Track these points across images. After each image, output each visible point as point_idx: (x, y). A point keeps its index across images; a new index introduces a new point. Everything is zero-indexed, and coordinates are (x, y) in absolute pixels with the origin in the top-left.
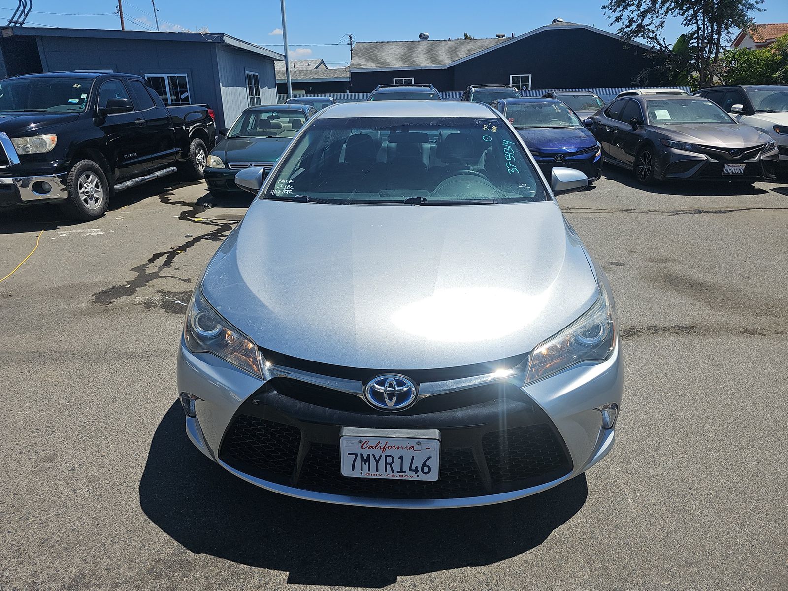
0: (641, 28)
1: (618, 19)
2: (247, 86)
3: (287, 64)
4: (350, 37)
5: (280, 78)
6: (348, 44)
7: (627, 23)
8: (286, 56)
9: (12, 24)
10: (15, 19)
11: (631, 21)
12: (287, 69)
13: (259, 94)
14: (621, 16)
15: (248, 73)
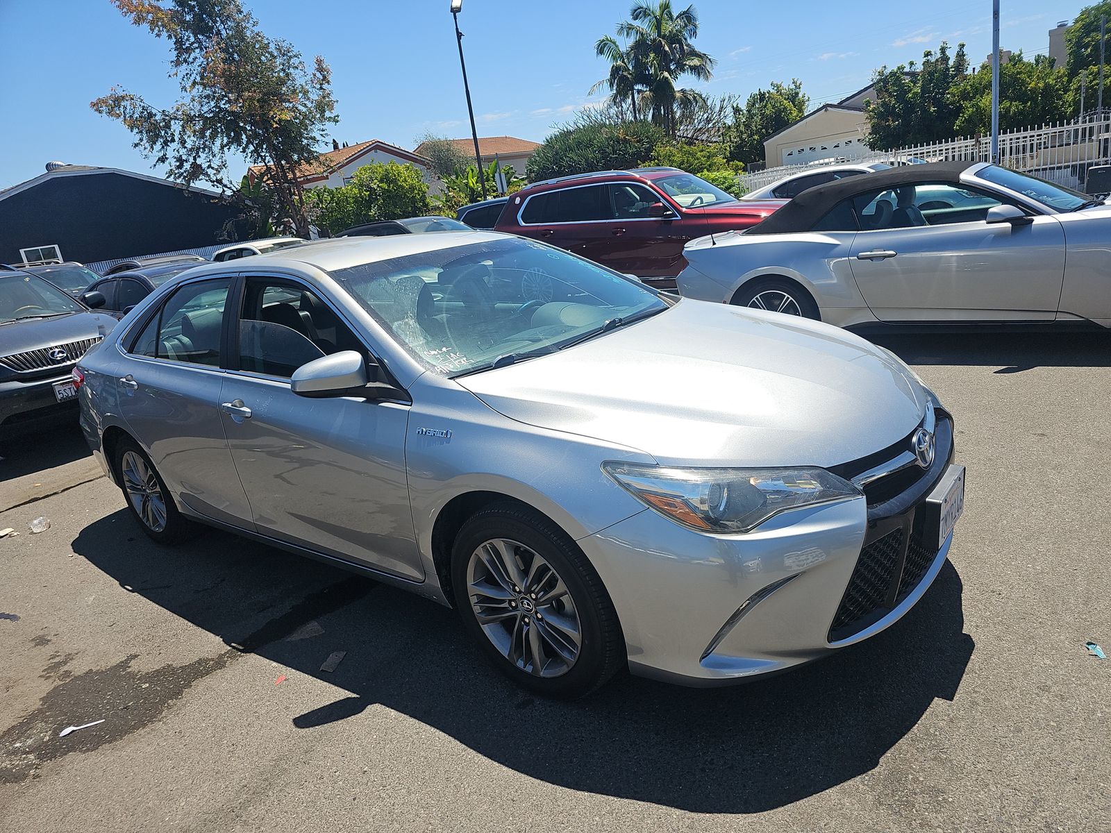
0: (197, 171)
1: (163, 159)
7: (175, 163)
11: (181, 161)
14: (165, 155)
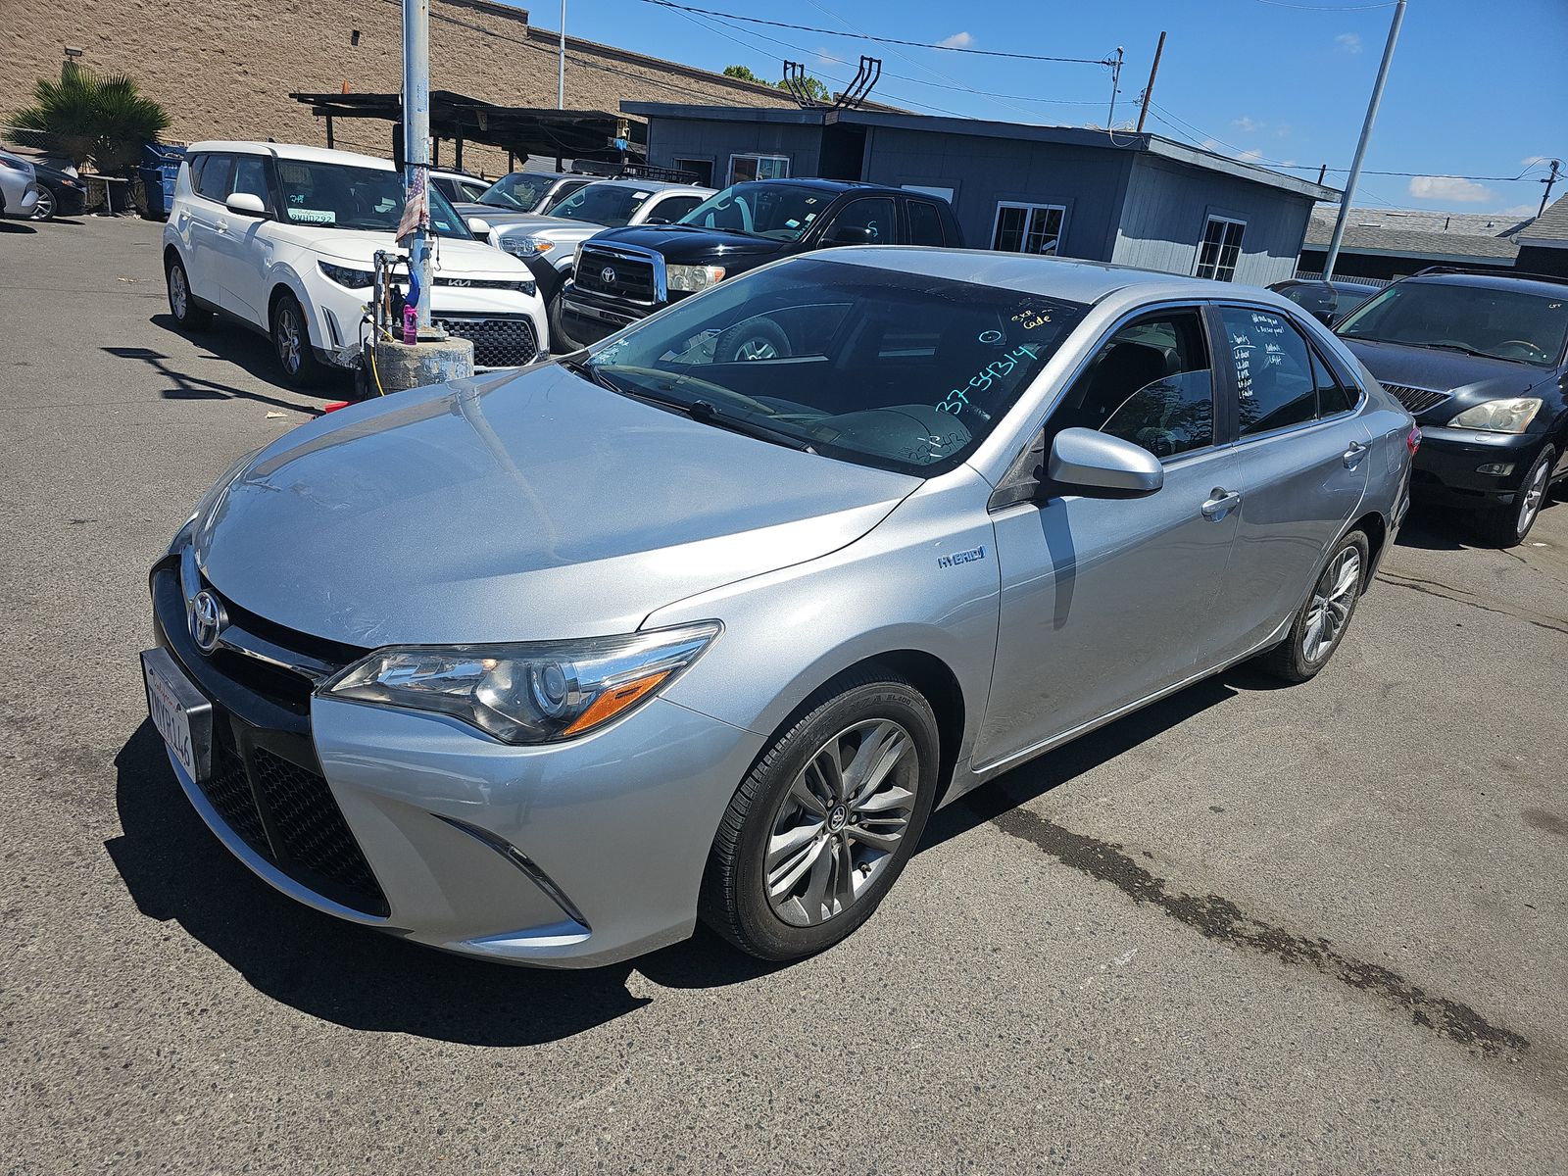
2: (1201, 245)
3: (1342, 210)
4: (1555, 165)
5: (1314, 239)
6: (1543, 181)
8: (1345, 195)
9: (842, 105)
10: (850, 94)
12: (1340, 220)
13: (1232, 263)
15: (1211, 217)
